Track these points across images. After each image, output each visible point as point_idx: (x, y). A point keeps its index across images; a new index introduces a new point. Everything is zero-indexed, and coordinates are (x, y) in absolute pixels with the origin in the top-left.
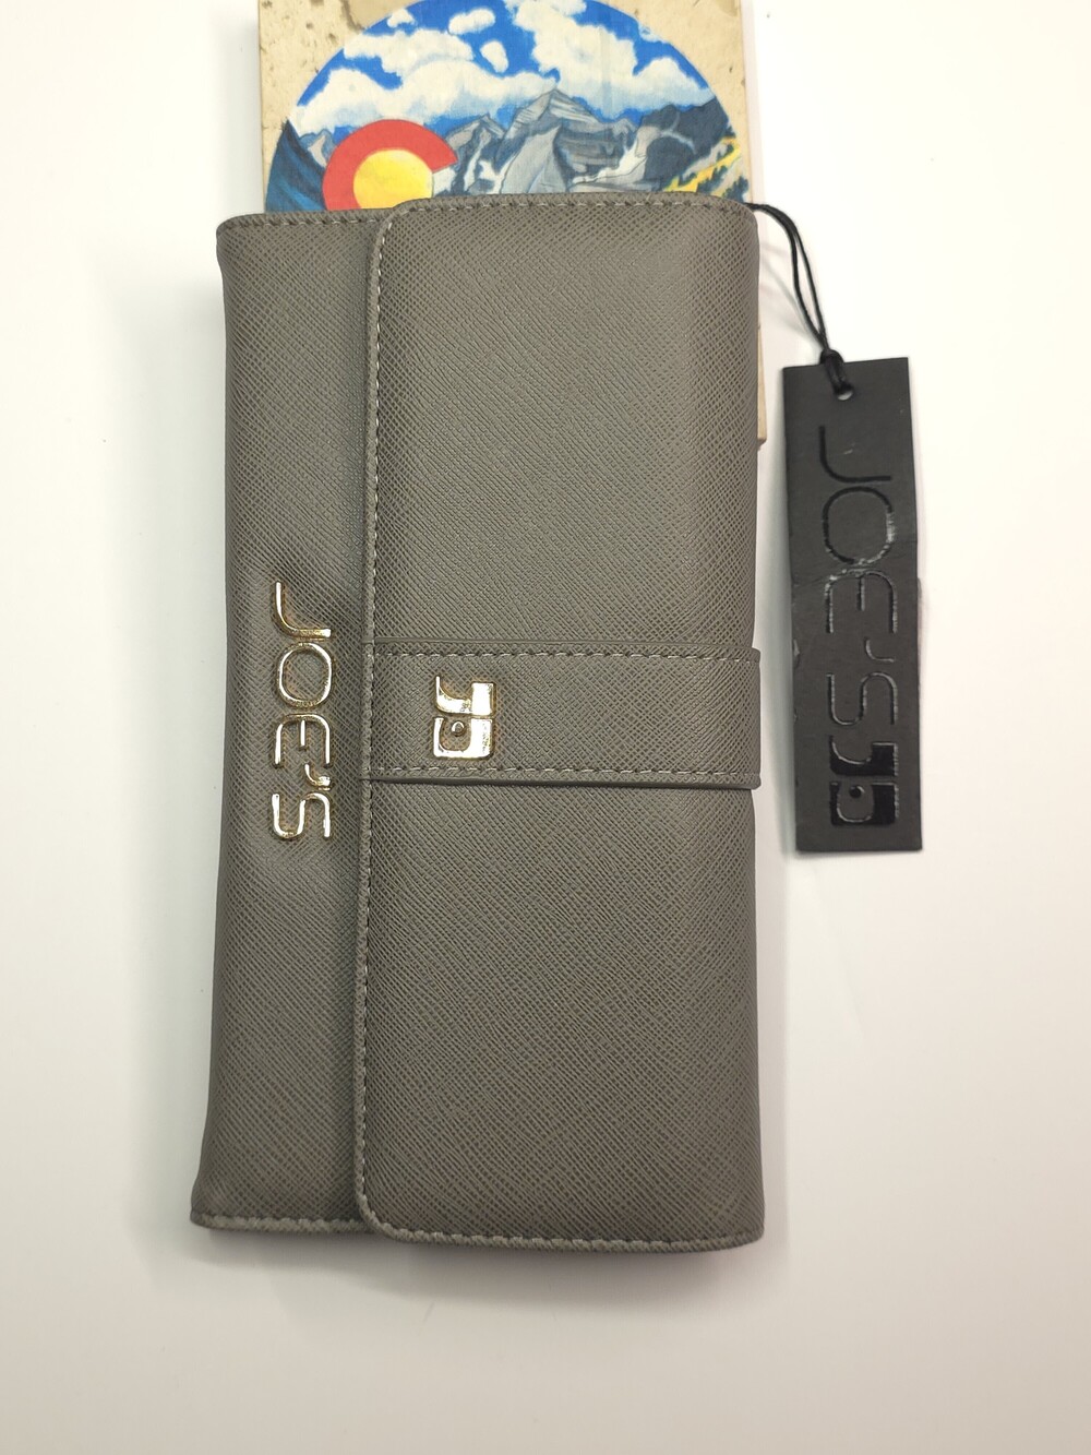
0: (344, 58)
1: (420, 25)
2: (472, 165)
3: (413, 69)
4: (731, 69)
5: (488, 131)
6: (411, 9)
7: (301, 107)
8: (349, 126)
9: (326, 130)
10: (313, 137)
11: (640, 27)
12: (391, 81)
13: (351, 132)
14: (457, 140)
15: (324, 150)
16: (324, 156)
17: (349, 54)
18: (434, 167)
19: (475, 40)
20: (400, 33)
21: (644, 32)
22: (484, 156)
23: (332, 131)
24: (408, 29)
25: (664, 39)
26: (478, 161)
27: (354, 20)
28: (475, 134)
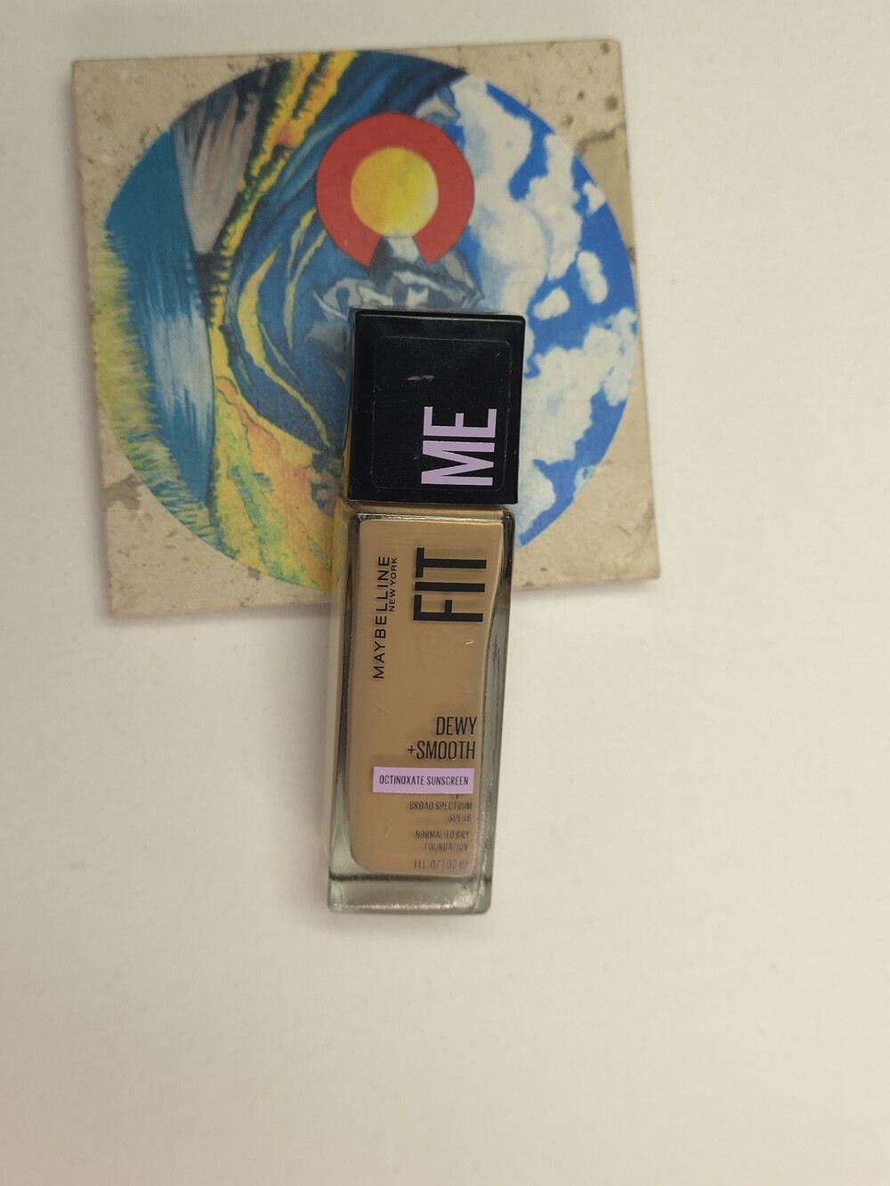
0: (543, 137)
1: (585, 219)
2: (423, 280)
3: (534, 213)
4: (544, 569)
5: (464, 298)
6: (605, 210)
7: (484, 89)
8: (463, 141)
9: (458, 114)
10: (451, 101)
11: (591, 468)
12: (518, 187)
13: (459, 144)
14: (452, 264)
15: (435, 114)
16: (430, 114)
17: (550, 141)
18: (420, 239)
19: (571, 281)
20: (576, 197)
21: (585, 474)
22: (432, 293)
23: (459, 123)
24: (582, 205)
25: (577, 496)
26: (430, 289)
27: (590, 147)
28: (460, 284)
